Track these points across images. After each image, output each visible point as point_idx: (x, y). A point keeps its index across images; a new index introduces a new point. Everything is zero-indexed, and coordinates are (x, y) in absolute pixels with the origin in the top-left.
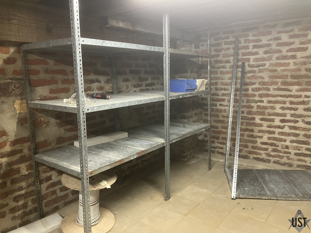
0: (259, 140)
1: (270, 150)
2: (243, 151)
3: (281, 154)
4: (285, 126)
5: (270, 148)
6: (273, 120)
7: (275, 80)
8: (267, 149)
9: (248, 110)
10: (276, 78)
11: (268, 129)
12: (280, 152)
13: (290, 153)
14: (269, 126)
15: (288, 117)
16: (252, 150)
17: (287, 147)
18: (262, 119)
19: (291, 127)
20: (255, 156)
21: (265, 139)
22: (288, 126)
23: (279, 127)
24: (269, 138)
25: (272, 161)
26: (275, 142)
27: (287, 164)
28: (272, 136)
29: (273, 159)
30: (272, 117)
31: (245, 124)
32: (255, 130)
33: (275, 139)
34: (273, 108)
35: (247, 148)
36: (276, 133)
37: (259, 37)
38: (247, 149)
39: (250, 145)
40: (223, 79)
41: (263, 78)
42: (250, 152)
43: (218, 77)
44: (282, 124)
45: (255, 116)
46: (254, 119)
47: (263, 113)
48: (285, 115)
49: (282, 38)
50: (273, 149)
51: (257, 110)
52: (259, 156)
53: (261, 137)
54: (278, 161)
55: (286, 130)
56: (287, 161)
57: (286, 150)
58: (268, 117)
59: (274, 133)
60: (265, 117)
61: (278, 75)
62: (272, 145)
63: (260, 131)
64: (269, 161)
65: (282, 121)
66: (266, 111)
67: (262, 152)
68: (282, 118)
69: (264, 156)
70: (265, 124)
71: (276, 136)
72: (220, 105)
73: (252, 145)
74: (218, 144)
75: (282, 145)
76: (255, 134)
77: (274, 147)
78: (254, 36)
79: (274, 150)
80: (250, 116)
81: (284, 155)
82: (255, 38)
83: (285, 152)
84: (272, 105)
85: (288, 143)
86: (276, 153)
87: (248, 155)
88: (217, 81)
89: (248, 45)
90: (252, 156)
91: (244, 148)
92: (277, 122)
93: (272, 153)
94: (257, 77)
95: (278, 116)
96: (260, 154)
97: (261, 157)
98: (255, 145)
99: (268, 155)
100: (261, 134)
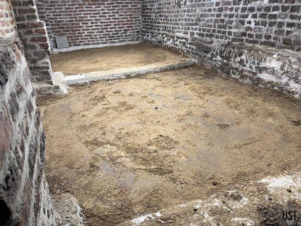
0: (83, 34)
1: (89, 38)
3: (94, 39)
4: (93, 25)
5: (89, 37)
6: (88, 23)
7: (85, 3)
8: (88, 38)
9: (75, 19)
11: (86, 28)
12: (93, 38)
13: (97, 38)
14: (87, 27)
15: (94, 21)
16: (81, 40)
17: (96, 35)
18: (83, 24)
19: (96, 26)
20: (83, 43)
21: (86, 34)
22: (95, 25)
23: (91, 26)
24: (88, 33)
25: (91, 44)
26: (90, 34)
27: (97, 43)
28: (89, 31)
29: (91, 43)
30: (87, 22)
31: (75, 27)
32: (81, 30)
33: (90, 32)
34: (86, 17)
36: (90, 30)
38: (78, 41)
39: (80, 38)
40: (57, 2)
41: (79, 2)
42: (81, 42)
44: (92, 25)
45: (79, 22)
46: (79, 24)
47: (82, 20)
48: (92, 20)
52: (85, 43)
53: (84, 33)
54: (93, 43)
55: (94, 27)
56: (97, 42)
57: (96, 37)
58: (85, 22)
59: (89, 30)
60: (84, 22)
62: (89, 36)
63: (83, 30)
64: (89, 44)
65: (92, 23)
66: (84, 19)
67: (86, 40)
68: (91, 22)
69: (87, 42)
70: (85, 26)
71: (90, 31)
72: (59, 18)
73: (81, 38)
75: (94, 35)
76: (81, 32)
77: (90, 37)
79: (91, 38)
80: (77, 23)
81: (95, 39)
83: (95, 38)
84: (86, 15)
85: (96, 34)
86: (92, 39)
87: (80, 43)
88: (54, 4)
90: (82, 44)
91: (77, 40)
92: (90, 24)
93: (90, 40)
95: (89, 21)
96: (85, 42)
97: (86, 43)
98: (82, 37)
99: (89, 41)
100: (84, 31)
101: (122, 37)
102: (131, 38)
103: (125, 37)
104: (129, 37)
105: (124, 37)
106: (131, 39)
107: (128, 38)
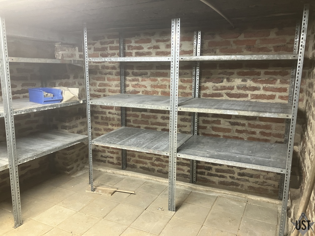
1: (154, 159)
2: (131, 161)
3: (164, 163)
5: (154, 157)
7: (156, 89)
8: (151, 159)
9: (134, 118)
10: (157, 88)
12: (163, 161)
15: (168, 127)
16: (138, 159)
18: (146, 129)
20: (141, 165)
25: (156, 170)
29: (157, 168)
30: (154, 126)
34: (155, 117)
35: (135, 157)
37: (140, 44)
39: (137, 154)
40: (110, 86)
41: (146, 87)
42: (137, 162)
43: (106, 84)
45: (140, 125)
46: (139, 128)
47: (146, 123)
48: (165, 125)
49: (160, 47)
50: (157, 158)
51: (142, 119)
52: (144, 165)
54: (161, 170)
57: (168, 159)
58: (151, 126)
60: (148, 126)
61: (158, 85)
64: (153, 170)
66: (150, 120)
68: (163, 127)
69: (149, 165)
72: (109, 113)
73: (139, 154)
74: (109, 153)
77: (157, 156)
78: (136, 42)
79: (158, 160)
80: (136, 125)
82: (137, 45)
83: (167, 162)
84: (154, 114)
86: (159, 162)
87: (136, 164)
88: (105, 87)
89: (131, 51)
90: (139, 165)
91: (132, 158)
93: (156, 163)
94: (141, 85)
95: (159, 125)
96: (146, 163)
97: (146, 166)
98: (141, 154)
99: (153, 164)
101: (232, 175)
102: (256, 182)
103: (239, 177)
104: (251, 179)
105: (236, 176)
106: (257, 186)
107: (248, 181)
